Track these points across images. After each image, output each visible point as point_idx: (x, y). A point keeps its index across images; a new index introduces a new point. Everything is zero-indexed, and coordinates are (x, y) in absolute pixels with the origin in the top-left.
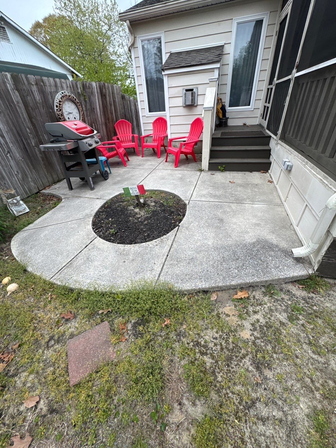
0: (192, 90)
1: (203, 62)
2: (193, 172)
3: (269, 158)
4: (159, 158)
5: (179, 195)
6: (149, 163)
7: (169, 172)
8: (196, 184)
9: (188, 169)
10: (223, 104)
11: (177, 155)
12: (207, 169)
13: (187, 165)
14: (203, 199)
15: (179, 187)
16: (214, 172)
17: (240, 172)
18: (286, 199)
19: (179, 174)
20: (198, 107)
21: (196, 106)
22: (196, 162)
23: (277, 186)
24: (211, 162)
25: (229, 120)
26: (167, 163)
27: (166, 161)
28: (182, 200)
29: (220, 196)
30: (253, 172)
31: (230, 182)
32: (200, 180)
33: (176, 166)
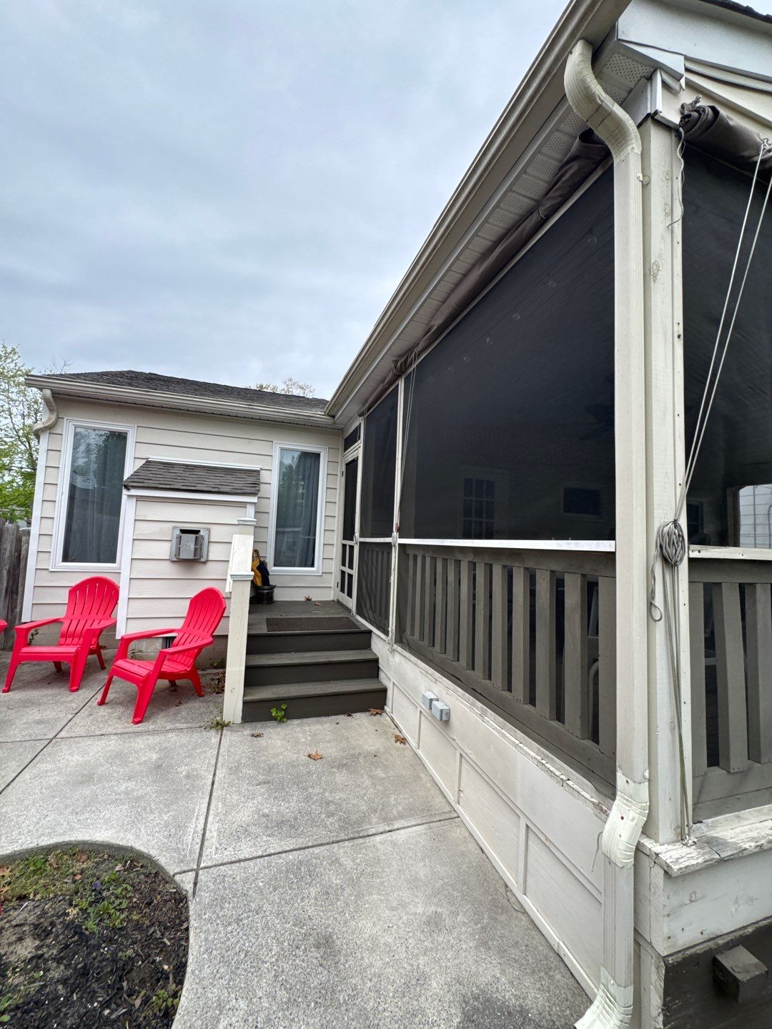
0: (197, 532)
1: (222, 490)
2: (196, 735)
3: (377, 676)
4: (77, 690)
5: (153, 853)
6: (34, 714)
7: (113, 744)
8: (210, 781)
9: (179, 725)
10: (262, 559)
11: (145, 685)
12: (239, 720)
13: (173, 710)
14: (246, 850)
15: (152, 812)
16: (259, 725)
17: (324, 719)
18: (459, 797)
19: (151, 748)
20: (209, 564)
21: (205, 563)
22: (203, 696)
23: (420, 752)
24: (249, 698)
25: (276, 591)
26: (104, 711)
27: (102, 703)
28: (166, 873)
29: (296, 819)
30: (354, 715)
31: (309, 756)
32: (222, 765)
33: (140, 716)
